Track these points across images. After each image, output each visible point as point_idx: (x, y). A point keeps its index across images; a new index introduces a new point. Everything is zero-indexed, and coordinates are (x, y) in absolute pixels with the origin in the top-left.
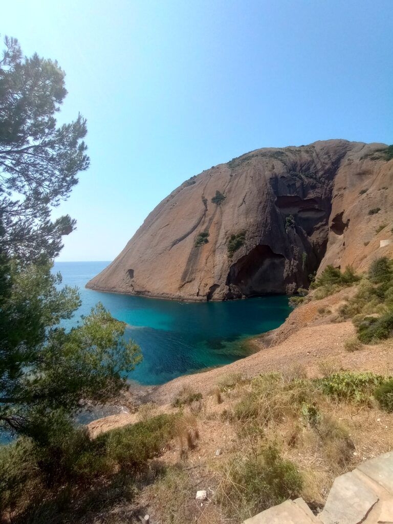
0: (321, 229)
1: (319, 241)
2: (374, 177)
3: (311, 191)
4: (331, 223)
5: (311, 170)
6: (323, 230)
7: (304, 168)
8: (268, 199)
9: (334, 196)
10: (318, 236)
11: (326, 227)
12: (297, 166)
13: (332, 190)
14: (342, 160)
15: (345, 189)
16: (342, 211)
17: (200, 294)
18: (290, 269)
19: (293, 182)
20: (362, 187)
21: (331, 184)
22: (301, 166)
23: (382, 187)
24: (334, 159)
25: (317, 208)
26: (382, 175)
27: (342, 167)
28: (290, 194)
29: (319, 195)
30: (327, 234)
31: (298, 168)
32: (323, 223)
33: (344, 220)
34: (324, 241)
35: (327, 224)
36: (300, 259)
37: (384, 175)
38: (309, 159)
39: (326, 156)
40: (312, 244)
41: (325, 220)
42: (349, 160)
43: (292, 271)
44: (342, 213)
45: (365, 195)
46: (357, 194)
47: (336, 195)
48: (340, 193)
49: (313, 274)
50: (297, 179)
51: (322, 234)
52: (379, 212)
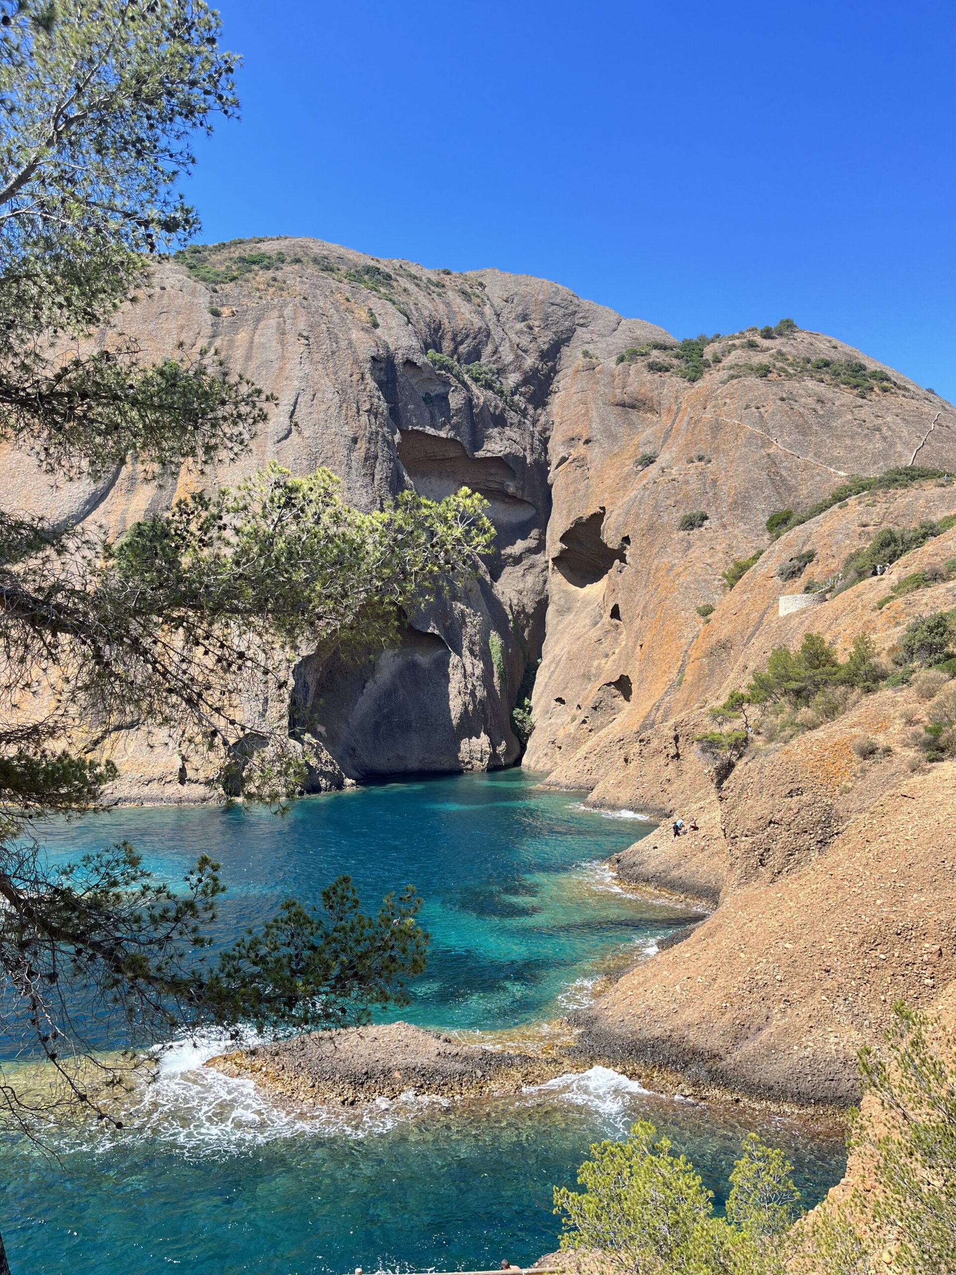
0: (526, 563)
1: (525, 601)
2: (666, 420)
3: (494, 431)
4: (554, 547)
5: (483, 360)
6: (532, 566)
7: (463, 349)
8: (377, 433)
9: (555, 462)
10: (521, 586)
11: (540, 558)
12: (442, 338)
13: (547, 440)
14: (565, 350)
15: (587, 442)
16: (594, 509)
17: (190, 774)
18: (466, 687)
19: (439, 389)
20: (638, 446)
21: (542, 419)
22: (453, 339)
23: (693, 454)
24: (545, 340)
25: (511, 490)
26: (686, 419)
27: (570, 371)
28: (433, 426)
29: (516, 449)
30: (545, 582)
31: (447, 345)
32: (531, 543)
33: (610, 537)
34: (539, 603)
35: (540, 547)
36: (485, 655)
37: (695, 422)
38: (478, 323)
39: (520, 326)
40: (507, 609)
41: (535, 533)
42: (586, 354)
43: (473, 694)
44: (598, 518)
45: (653, 469)
46: (629, 466)
47: (564, 460)
48: (574, 454)
49: (522, 706)
50: (453, 380)
51: (530, 579)
52: (706, 523)
